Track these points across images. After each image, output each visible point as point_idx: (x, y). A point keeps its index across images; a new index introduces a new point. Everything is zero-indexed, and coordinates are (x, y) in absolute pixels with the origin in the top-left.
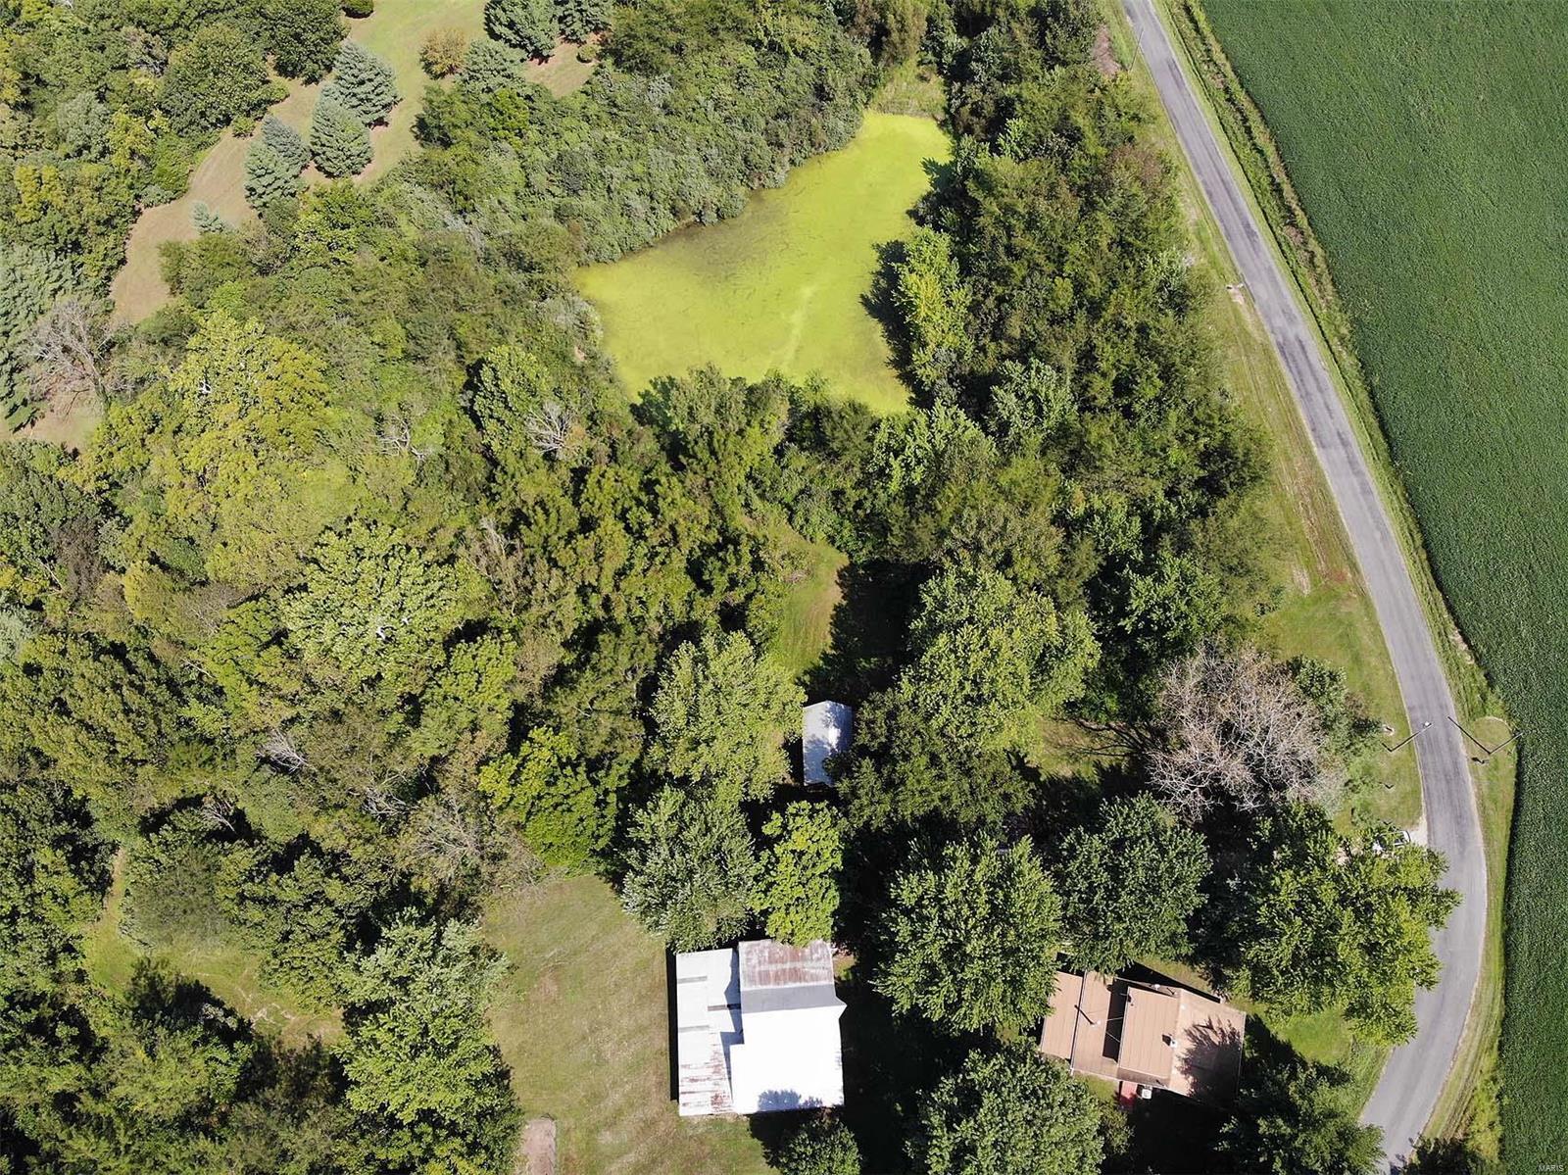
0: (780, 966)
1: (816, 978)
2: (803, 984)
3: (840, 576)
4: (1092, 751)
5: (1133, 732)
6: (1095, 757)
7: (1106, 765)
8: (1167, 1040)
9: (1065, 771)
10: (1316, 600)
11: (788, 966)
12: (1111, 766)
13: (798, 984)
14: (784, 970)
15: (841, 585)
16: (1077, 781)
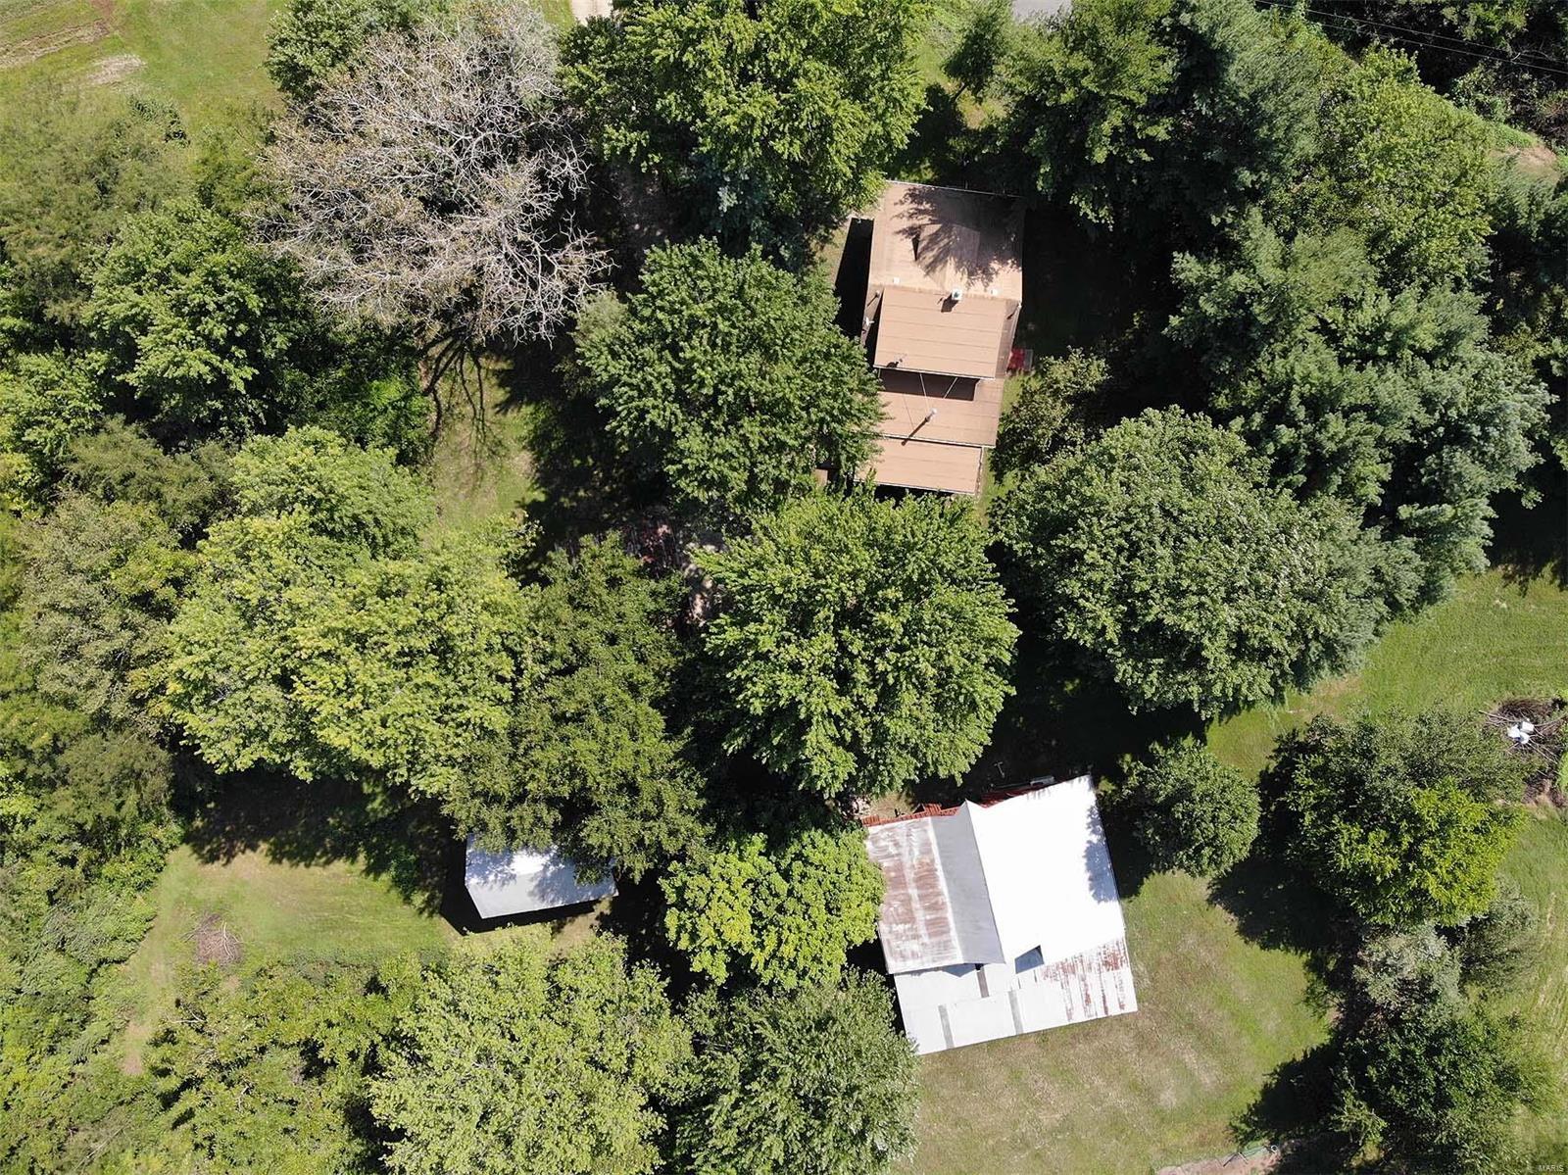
0: (916, 905)
1: (926, 849)
2: (938, 866)
3: (212, 858)
4: (479, 419)
5: (435, 351)
6: (490, 414)
7: (500, 395)
8: (949, 303)
9: (522, 462)
10: (150, 46)
11: (914, 892)
12: (501, 385)
13: (940, 873)
14: (921, 897)
15: (230, 855)
16: (537, 442)
